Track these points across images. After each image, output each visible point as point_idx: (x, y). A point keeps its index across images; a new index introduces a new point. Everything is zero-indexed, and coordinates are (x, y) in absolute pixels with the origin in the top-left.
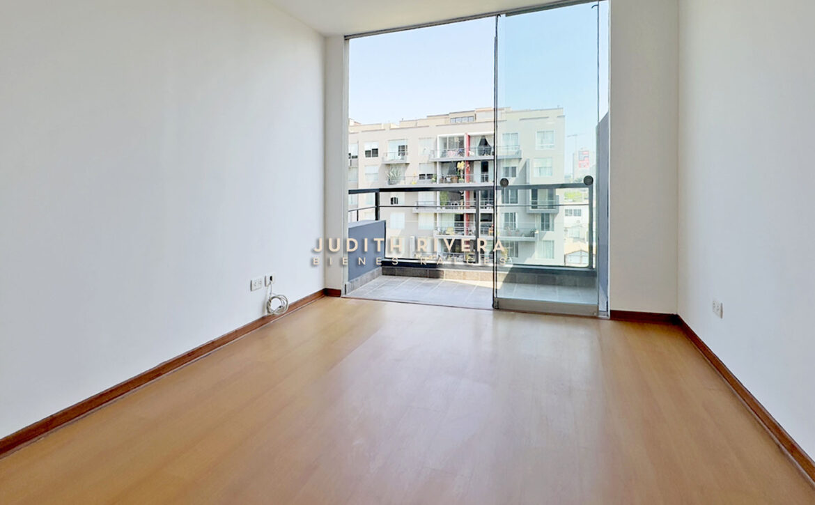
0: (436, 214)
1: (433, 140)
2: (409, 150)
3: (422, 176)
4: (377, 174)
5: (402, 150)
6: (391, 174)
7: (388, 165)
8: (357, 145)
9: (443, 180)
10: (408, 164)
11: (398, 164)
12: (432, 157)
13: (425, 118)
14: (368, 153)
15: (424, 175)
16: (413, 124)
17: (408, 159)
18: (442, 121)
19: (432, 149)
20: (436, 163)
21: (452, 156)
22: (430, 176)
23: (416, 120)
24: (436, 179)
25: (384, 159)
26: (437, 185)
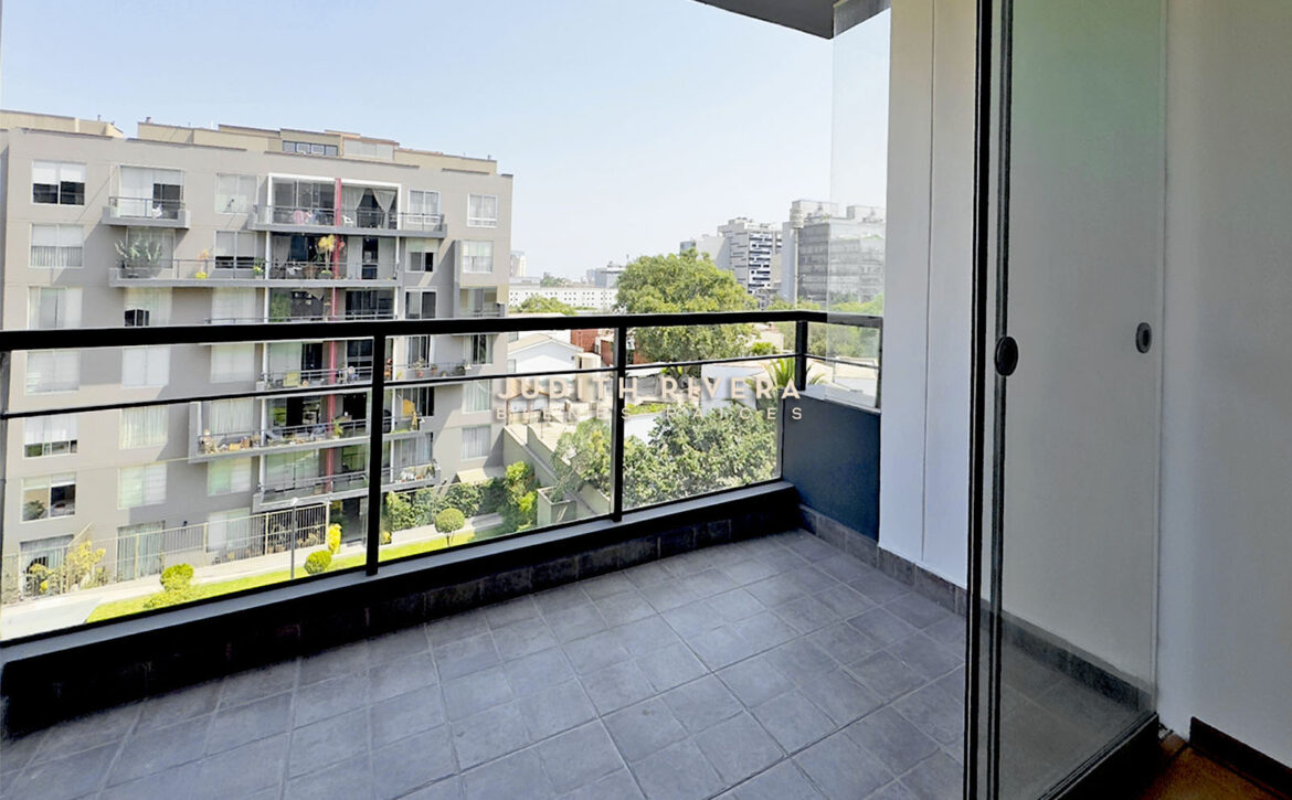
1: (258, 185)
3: (223, 261)
4: (79, 248)
5: (167, 196)
6: (134, 252)
7: (120, 229)
9: (279, 272)
10: (187, 229)
11: (153, 229)
12: (255, 219)
13: (217, 128)
14: (44, 193)
15: (232, 258)
19: (257, 203)
20: (262, 234)
21: (304, 221)
22: (245, 262)
24: (263, 267)
25: (106, 211)
26: (268, 282)
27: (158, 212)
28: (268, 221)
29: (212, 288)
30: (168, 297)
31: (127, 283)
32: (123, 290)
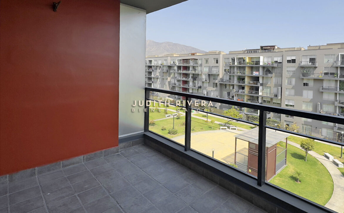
0: (336, 94)
1: (336, 56)
2: (317, 60)
3: (326, 74)
4: (295, 71)
5: (312, 60)
6: (305, 71)
7: (303, 67)
8: (282, 57)
9: (342, 76)
10: (317, 67)
11: (309, 67)
12: (335, 64)
13: (326, 45)
14: (289, 61)
15: (329, 73)
16: (317, 48)
17: (316, 65)
18: (339, 46)
19: (335, 60)
20: (337, 68)
22: (332, 74)
23: (320, 46)
24: (337, 75)
25: (299, 64)
26: (339, 79)
27: (311, 64)
28: (339, 64)
29: (323, 79)
30: (313, 81)
32: (303, 79)
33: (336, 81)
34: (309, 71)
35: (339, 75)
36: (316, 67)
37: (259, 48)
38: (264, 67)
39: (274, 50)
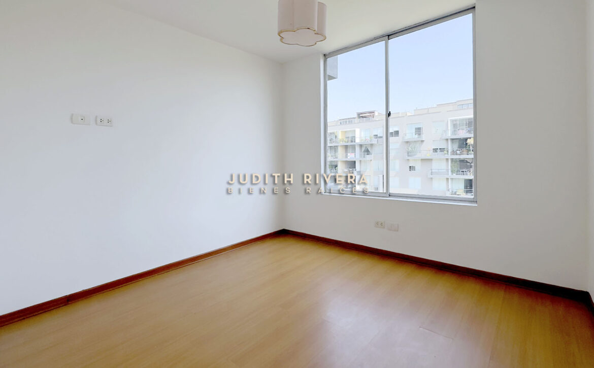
0: (448, 179)
1: (445, 123)
2: (424, 131)
3: (435, 150)
4: (398, 148)
5: (419, 131)
6: (410, 149)
7: (407, 142)
8: (382, 129)
9: (454, 153)
11: (415, 142)
12: (444, 135)
13: (436, 106)
14: (391, 134)
15: (438, 149)
16: (426, 112)
17: (423, 137)
18: (450, 108)
19: (444, 129)
20: (447, 140)
21: (463, 134)
22: (442, 150)
23: (428, 109)
25: (403, 138)
26: (450, 156)
27: (417, 136)
28: (449, 135)
29: (432, 159)
30: (420, 162)
31: (409, 158)
32: (408, 160)
33: (447, 159)
34: (414, 148)
35: (449, 151)
36: (422, 141)
37: (356, 116)
38: (361, 146)
39: (373, 117)
